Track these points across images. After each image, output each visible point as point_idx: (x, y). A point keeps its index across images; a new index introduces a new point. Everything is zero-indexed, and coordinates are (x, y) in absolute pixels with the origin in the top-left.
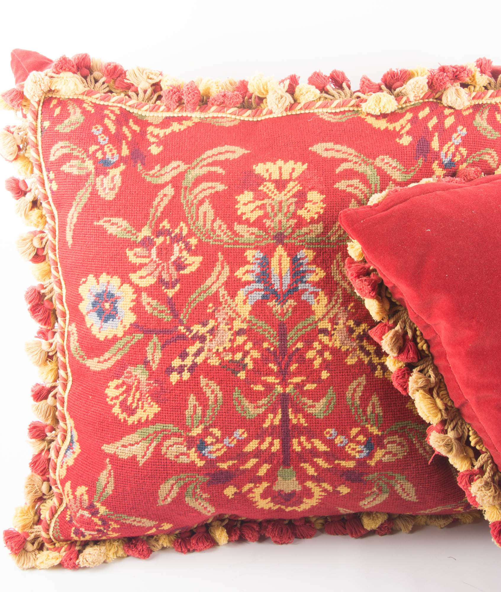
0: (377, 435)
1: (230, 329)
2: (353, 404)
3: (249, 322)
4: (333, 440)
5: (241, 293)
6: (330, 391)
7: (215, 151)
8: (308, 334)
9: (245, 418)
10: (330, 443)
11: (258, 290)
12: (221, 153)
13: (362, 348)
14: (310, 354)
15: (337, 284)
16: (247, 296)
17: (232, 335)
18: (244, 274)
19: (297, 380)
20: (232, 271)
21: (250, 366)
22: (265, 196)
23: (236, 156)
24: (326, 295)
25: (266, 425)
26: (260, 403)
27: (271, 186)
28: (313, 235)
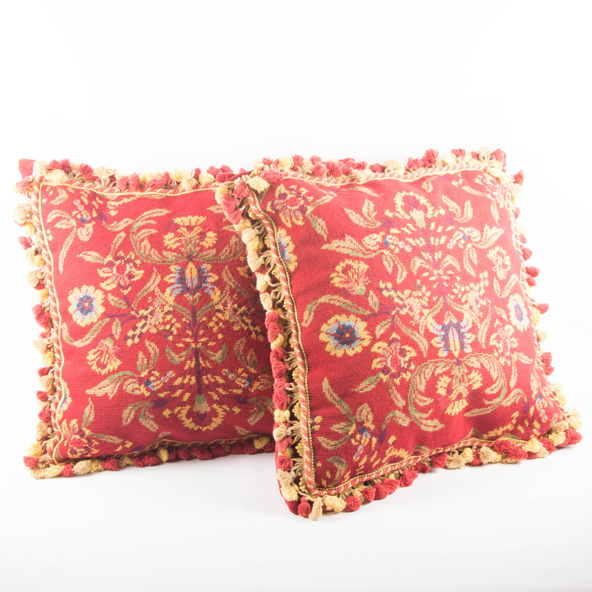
0: (254, 373)
1: (162, 311)
2: (238, 354)
3: (174, 306)
4: (227, 376)
5: (168, 290)
6: (224, 346)
7: (150, 212)
8: (209, 312)
9: (173, 364)
10: (225, 378)
11: (178, 288)
12: (153, 213)
13: (243, 321)
14: (211, 324)
15: (226, 283)
16: (172, 291)
17: (164, 315)
18: (170, 279)
19: (204, 339)
20: (162, 278)
21: (175, 333)
22: (181, 235)
23: (163, 214)
24: (219, 289)
25: (186, 368)
26: (182, 354)
27: (185, 229)
28: (210, 256)
